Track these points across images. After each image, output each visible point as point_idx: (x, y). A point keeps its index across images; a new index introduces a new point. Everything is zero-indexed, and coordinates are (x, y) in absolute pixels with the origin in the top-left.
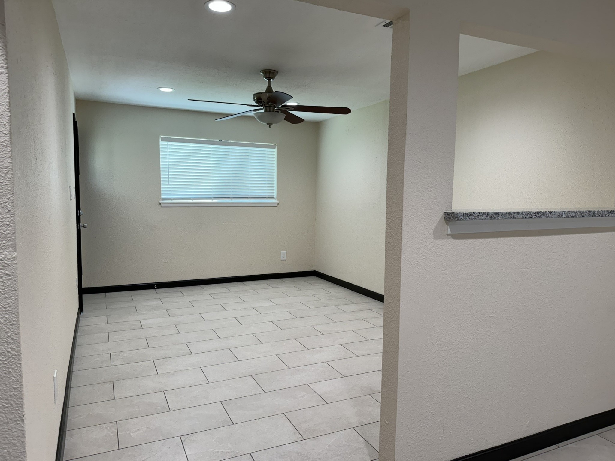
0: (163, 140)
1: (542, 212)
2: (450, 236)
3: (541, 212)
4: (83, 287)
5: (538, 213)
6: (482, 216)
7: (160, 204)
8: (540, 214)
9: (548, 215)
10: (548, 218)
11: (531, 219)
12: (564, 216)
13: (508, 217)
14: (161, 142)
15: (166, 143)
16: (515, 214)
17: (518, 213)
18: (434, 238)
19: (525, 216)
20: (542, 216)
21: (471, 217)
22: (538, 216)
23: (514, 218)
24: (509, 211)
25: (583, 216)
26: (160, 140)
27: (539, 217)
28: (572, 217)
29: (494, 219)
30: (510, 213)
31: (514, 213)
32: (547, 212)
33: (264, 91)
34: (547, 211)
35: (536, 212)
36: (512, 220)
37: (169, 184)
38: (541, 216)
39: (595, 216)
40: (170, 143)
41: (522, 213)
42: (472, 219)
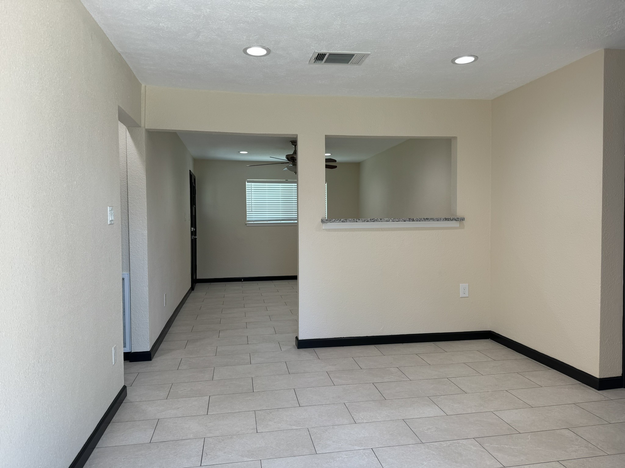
0: (248, 182)
4: (197, 278)
7: (246, 224)
12: (390, 221)
14: (247, 184)
15: (250, 184)
22: (372, 221)
25: (405, 221)
26: (246, 182)
28: (396, 221)
29: (344, 222)
33: (292, 154)
37: (252, 211)
39: (414, 221)
40: (253, 184)
42: (331, 222)
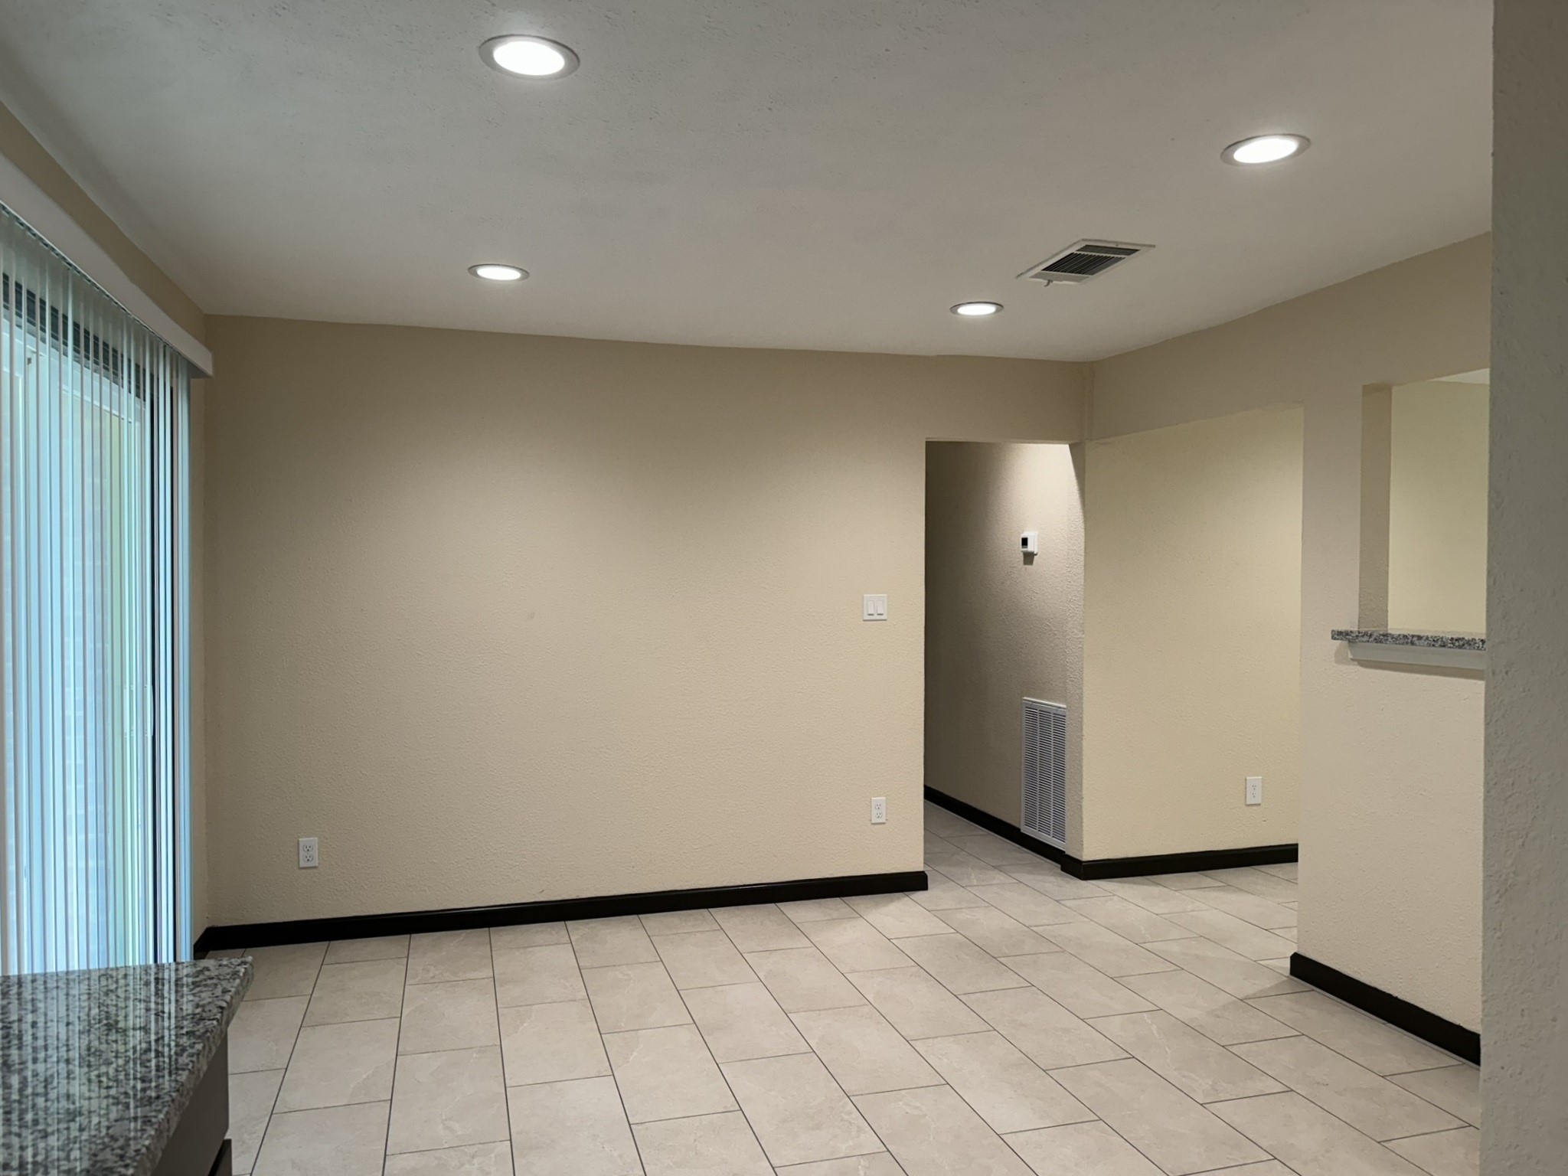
1: (1466, 638)
2: (1356, 663)
3: (1463, 639)
5: (1456, 640)
6: (1363, 636)
8: (1461, 643)
9: (1477, 645)
10: (1478, 649)
11: (1443, 649)
13: (1402, 641)
16: (1415, 639)
17: (1420, 638)
18: (1336, 662)
19: (1433, 643)
20: (1466, 646)
21: (1348, 637)
23: (1412, 643)
24: (1406, 634)
27: (1460, 647)
30: (1405, 637)
31: (1413, 636)
32: (1475, 640)
34: (1477, 639)
35: (1452, 639)
36: (1410, 647)
38: (1463, 645)
41: (1427, 638)
